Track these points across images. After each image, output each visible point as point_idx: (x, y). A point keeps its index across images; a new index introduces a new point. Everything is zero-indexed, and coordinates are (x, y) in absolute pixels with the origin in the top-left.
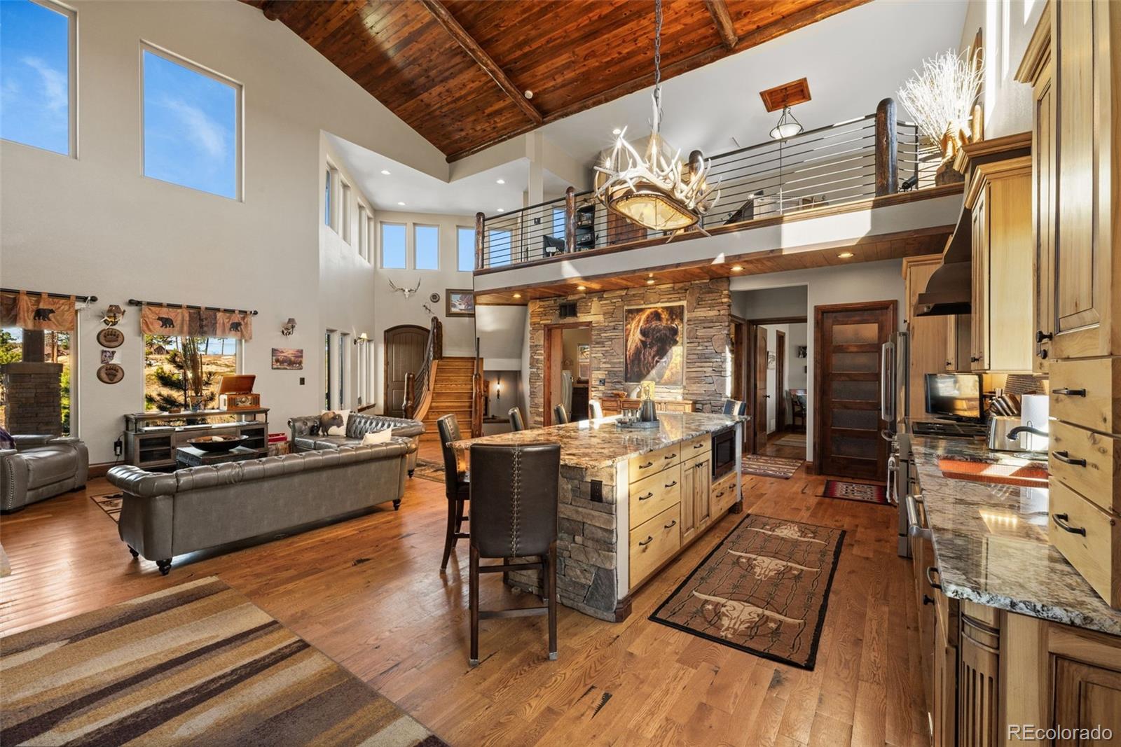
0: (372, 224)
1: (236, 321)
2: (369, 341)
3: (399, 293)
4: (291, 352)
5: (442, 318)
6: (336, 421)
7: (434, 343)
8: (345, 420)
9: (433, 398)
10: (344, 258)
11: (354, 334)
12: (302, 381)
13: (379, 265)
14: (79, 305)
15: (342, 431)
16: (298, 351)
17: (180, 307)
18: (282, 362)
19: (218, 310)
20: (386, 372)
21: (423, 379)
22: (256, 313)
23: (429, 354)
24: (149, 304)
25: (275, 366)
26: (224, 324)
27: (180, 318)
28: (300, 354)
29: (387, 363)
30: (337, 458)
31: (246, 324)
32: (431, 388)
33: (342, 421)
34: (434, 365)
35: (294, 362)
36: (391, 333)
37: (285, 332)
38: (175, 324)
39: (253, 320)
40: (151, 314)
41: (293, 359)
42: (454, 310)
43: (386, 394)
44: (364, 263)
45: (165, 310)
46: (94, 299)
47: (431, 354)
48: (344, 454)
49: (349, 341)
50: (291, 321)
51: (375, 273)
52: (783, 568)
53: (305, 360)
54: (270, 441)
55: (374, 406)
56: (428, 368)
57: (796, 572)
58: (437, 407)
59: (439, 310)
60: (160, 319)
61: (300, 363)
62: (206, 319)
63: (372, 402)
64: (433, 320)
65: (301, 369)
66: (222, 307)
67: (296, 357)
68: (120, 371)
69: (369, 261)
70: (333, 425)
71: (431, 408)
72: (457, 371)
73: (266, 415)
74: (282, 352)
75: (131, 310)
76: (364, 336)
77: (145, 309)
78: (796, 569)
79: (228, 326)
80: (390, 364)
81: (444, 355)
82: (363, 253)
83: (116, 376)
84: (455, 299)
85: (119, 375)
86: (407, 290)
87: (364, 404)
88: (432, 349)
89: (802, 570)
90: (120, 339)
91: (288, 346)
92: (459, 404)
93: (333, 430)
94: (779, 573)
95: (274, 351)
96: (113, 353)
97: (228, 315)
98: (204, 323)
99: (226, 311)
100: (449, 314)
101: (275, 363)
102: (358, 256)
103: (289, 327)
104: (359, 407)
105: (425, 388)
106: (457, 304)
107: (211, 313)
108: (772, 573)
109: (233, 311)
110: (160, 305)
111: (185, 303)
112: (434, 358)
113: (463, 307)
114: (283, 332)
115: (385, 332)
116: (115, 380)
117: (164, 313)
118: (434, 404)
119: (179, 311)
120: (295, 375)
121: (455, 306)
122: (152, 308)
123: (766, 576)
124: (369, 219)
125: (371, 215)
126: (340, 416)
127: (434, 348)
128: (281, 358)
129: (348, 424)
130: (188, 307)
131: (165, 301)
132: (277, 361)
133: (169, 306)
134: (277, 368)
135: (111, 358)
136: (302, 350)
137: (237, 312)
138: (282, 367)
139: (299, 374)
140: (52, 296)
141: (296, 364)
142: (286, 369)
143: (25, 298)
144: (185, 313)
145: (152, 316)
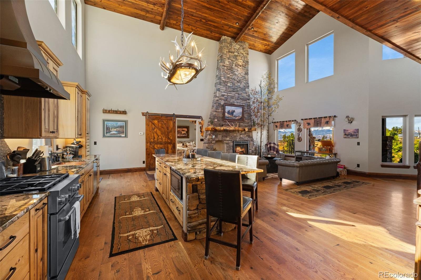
4: (352, 130)
12: (358, 144)
14: (293, 123)
16: (356, 130)
17: (312, 119)
18: (348, 135)
19: (322, 117)
22: (335, 116)
24: (305, 119)
25: (344, 137)
26: (324, 122)
27: (312, 122)
31: (331, 121)
38: (310, 124)
41: (353, 133)
45: (309, 120)
46: (295, 120)
50: (347, 117)
52: (132, 213)
53: (360, 134)
57: (127, 213)
60: (307, 123)
61: (357, 135)
62: (318, 121)
65: (358, 138)
66: (323, 116)
67: (355, 132)
74: (348, 131)
75: (303, 122)
78: (128, 215)
83: (300, 140)
89: (126, 215)
90: (301, 130)
91: (351, 128)
94: (133, 211)
95: (344, 130)
97: (325, 119)
98: (318, 123)
99: (325, 117)
101: (344, 135)
107: (320, 119)
108: (134, 210)
111: (313, 117)
117: (308, 121)
119: (312, 120)
122: (306, 120)
123: (136, 208)
130: (314, 118)
131: (308, 118)
132: (346, 134)
133: (309, 119)
134: (346, 138)
135: (299, 135)
136: (358, 129)
137: (328, 117)
138: (348, 137)
139: (357, 140)
140: (289, 121)
141: (354, 135)
142: (350, 138)
143: (285, 122)
144: (313, 120)
145: (306, 123)
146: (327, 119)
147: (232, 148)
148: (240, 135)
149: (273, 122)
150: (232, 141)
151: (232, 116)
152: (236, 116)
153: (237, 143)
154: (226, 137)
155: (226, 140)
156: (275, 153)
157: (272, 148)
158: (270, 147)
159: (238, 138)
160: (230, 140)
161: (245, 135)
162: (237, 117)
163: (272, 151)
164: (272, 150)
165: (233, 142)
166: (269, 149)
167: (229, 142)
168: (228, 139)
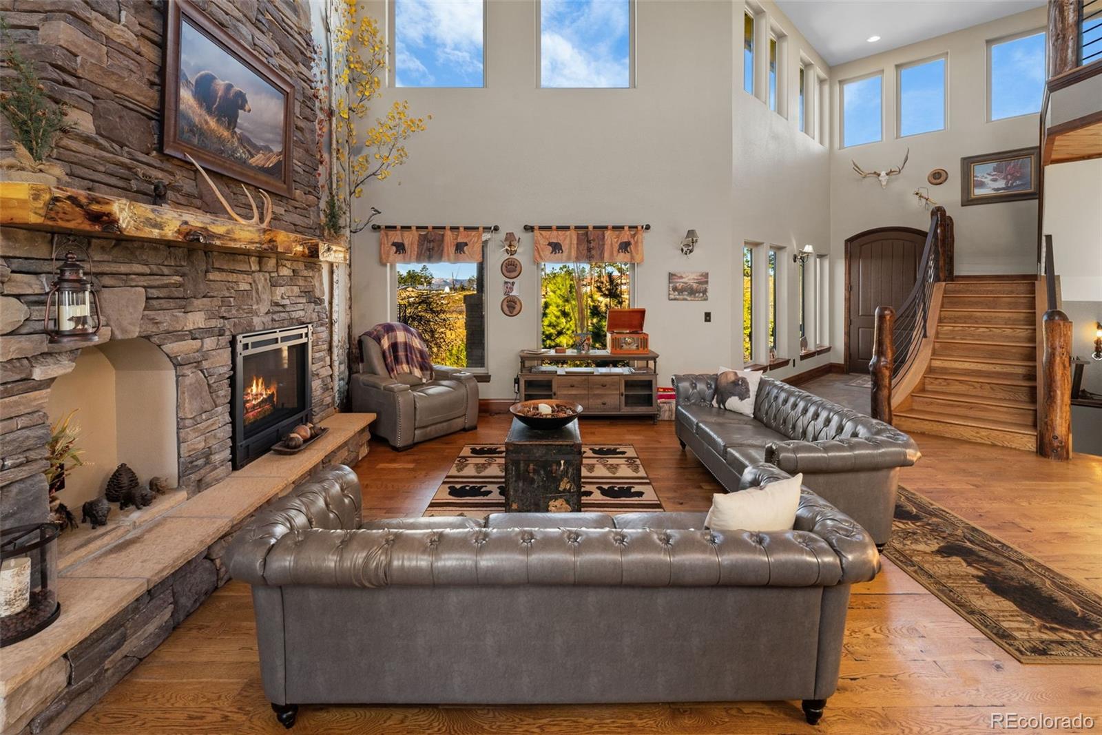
0: (826, 88)
1: (626, 240)
2: (821, 256)
3: (872, 179)
4: (692, 276)
5: (954, 210)
6: (738, 388)
7: (936, 253)
8: (753, 389)
9: (934, 353)
10: (776, 137)
11: (793, 247)
12: (708, 317)
13: (837, 145)
14: (486, 236)
15: (746, 407)
16: (702, 275)
17: (568, 228)
18: (681, 291)
19: (606, 228)
20: (848, 300)
21: (915, 315)
22: (648, 227)
23: (926, 272)
24: (541, 228)
25: (672, 297)
26: (612, 244)
27: (567, 241)
28: (704, 279)
29: (849, 288)
30: (615, 563)
31: (636, 243)
32: (931, 332)
33: (748, 390)
34: (937, 293)
35: (697, 290)
36: (856, 243)
37: (685, 249)
38: (563, 248)
39: (646, 237)
40: (543, 238)
41: (695, 286)
42: (978, 192)
43: (848, 334)
44: (813, 145)
45: (555, 233)
46: (496, 229)
47: (931, 272)
48: (636, 557)
49: (785, 259)
50: (691, 233)
51: (829, 158)
53: (710, 287)
54: (661, 397)
55: (828, 350)
56: (924, 298)
58: (944, 371)
59: (948, 196)
60: (550, 244)
61: (705, 292)
62: (594, 240)
63: (826, 344)
64: (933, 213)
65: (706, 300)
66: (610, 224)
67: (700, 283)
68: (518, 303)
69: (821, 142)
70: (735, 395)
71: (930, 370)
72: (993, 304)
73: (655, 362)
74: (681, 277)
75: (526, 237)
76: (808, 249)
77: (537, 232)
79: (616, 246)
80: (855, 289)
81: (956, 273)
82: (811, 131)
83: (514, 308)
84: (982, 172)
85: (518, 308)
86: (883, 174)
87: (812, 347)
88: (931, 263)
90: (518, 269)
91: (689, 269)
92: (998, 369)
93: (733, 402)
95: (671, 276)
96: (513, 283)
97: (617, 233)
98: (592, 245)
99: (615, 228)
100: (968, 201)
101: (672, 292)
102: (801, 136)
103: (689, 243)
104: (803, 352)
105: (916, 333)
106: (987, 180)
107: (599, 232)
109: (622, 228)
110: (549, 228)
111: (572, 224)
112: (937, 279)
113: (1001, 184)
114: (682, 250)
115: (849, 241)
116: (515, 313)
117: (555, 237)
118: (936, 363)
119: (568, 233)
120: (699, 307)
121: (981, 185)
122: (543, 233)
124: (821, 82)
125: (823, 75)
126: (744, 380)
127: (936, 261)
128: (679, 286)
129: (757, 396)
130: (576, 228)
131: (554, 224)
132: (675, 289)
133: (559, 228)
134: (675, 299)
135: (512, 289)
136: (707, 274)
137: (626, 228)
138: (681, 297)
139: (703, 307)
140: (466, 228)
141: (699, 292)
142: (686, 300)
143: (448, 233)
144: (573, 235)
145: (543, 242)
146: (626, 236)
147: (225, 392)
148: (274, 284)
149: (376, 228)
150: (228, 337)
151: (226, 134)
152: (249, 142)
153: (255, 345)
154: (184, 303)
155: (179, 335)
156: (417, 373)
157: (401, 354)
158: (394, 346)
159: (264, 308)
160: (208, 332)
161: (296, 289)
162: (258, 149)
163: (405, 367)
164: (404, 359)
165: (233, 343)
166: (390, 359)
167: (209, 343)
168: (196, 320)
